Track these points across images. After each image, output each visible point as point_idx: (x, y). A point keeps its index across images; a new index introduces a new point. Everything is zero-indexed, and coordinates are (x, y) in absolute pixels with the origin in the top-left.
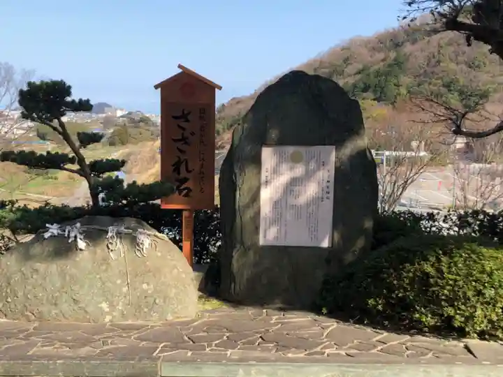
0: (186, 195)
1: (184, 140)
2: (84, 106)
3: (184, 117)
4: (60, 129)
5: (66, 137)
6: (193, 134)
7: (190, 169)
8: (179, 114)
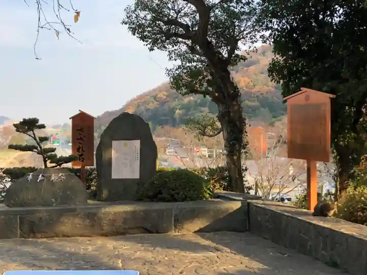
0: (82, 161)
1: (81, 139)
2: (43, 126)
3: (81, 130)
4: (33, 136)
5: (35, 139)
6: (84, 136)
7: (84, 150)
8: (79, 128)
